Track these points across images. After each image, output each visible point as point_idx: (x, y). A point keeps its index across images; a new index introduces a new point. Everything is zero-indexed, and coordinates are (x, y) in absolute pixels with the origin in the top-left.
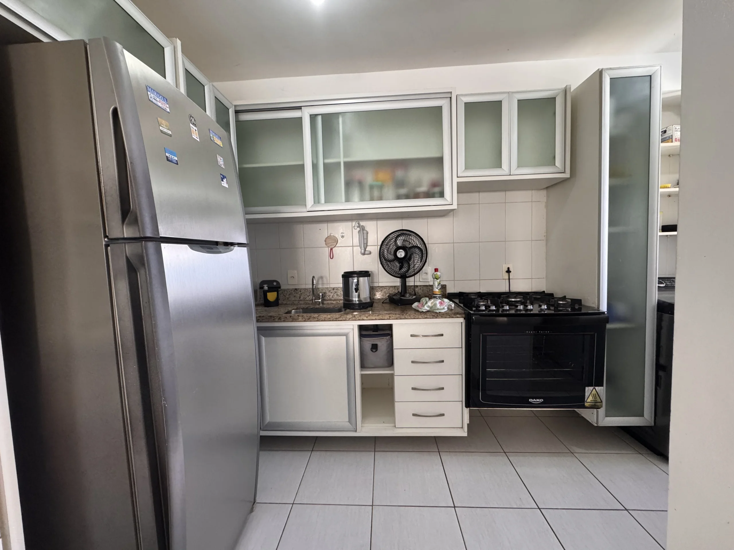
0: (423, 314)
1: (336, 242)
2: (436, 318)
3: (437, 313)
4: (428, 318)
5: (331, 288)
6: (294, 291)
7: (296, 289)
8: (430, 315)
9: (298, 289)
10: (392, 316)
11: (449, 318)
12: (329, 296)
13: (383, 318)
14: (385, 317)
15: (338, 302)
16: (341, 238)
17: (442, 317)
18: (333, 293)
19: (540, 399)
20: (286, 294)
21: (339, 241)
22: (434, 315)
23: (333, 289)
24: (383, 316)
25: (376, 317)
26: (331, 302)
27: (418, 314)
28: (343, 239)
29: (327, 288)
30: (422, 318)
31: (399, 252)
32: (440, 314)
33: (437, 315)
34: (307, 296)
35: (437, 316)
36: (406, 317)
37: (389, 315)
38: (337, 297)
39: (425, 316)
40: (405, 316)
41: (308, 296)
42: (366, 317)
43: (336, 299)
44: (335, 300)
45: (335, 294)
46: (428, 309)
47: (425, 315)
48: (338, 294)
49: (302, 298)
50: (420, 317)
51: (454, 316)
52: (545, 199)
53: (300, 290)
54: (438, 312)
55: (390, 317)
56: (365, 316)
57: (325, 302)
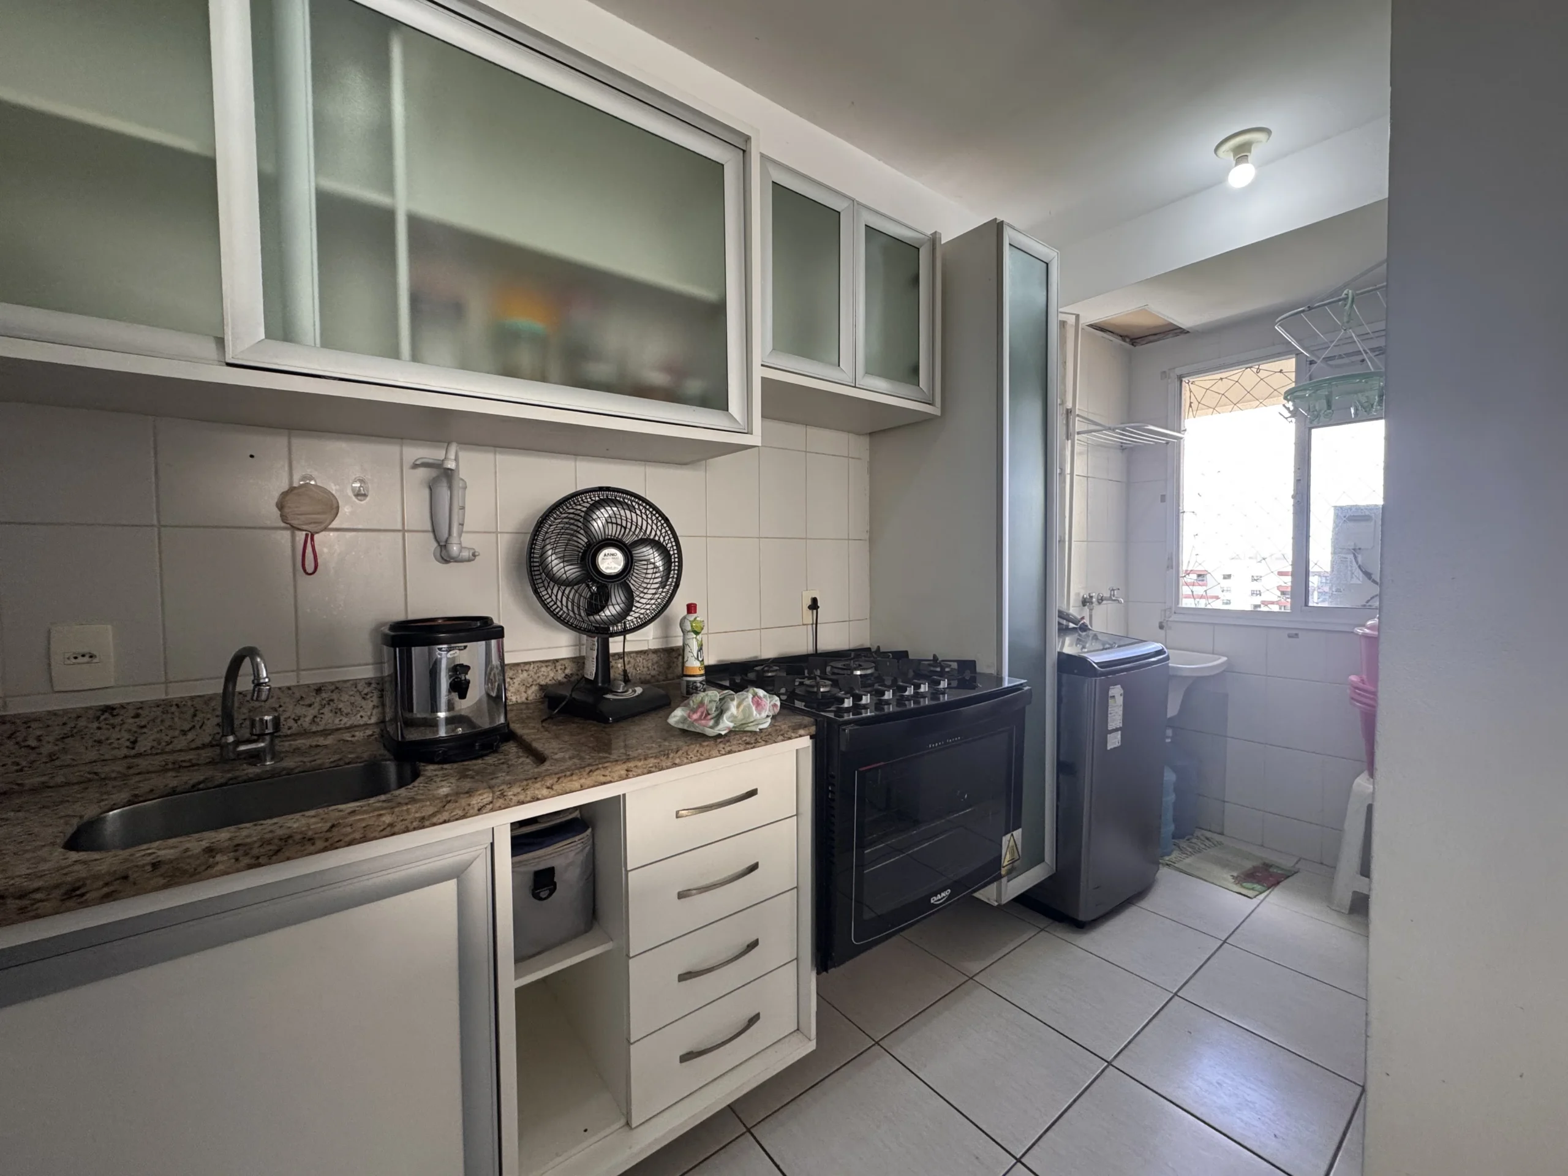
0: (721, 742)
1: (334, 511)
2: (754, 747)
3: (755, 732)
4: (735, 752)
5: (308, 686)
6: (98, 718)
7: (109, 709)
8: (740, 741)
9: (122, 707)
10: (636, 766)
11: (783, 740)
12: (296, 721)
13: (609, 778)
14: (613, 774)
15: (347, 736)
16: (354, 498)
17: (766, 741)
18: (317, 706)
19: (945, 890)
20: (39, 739)
21: (345, 510)
22: (748, 739)
23: (319, 690)
24: (607, 773)
25: (583, 781)
26: (314, 743)
27: (707, 746)
28: (362, 502)
29: (289, 688)
30: (718, 754)
31: (605, 555)
32: (763, 735)
33: (756, 740)
34: (177, 733)
35: (756, 742)
36: (677, 761)
37: (625, 766)
38: (337, 721)
39: (728, 749)
40: (672, 758)
41: (184, 733)
42: (548, 788)
43: (329, 727)
44: (325, 733)
45: (326, 710)
46: (731, 725)
47: (728, 744)
48: (341, 706)
49: (144, 745)
50: (714, 752)
51: (793, 735)
52: (866, 456)
53: (132, 713)
54: (758, 730)
55: (627, 771)
56: (542, 786)
57: (284, 746)
